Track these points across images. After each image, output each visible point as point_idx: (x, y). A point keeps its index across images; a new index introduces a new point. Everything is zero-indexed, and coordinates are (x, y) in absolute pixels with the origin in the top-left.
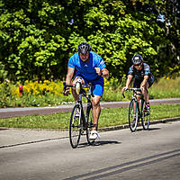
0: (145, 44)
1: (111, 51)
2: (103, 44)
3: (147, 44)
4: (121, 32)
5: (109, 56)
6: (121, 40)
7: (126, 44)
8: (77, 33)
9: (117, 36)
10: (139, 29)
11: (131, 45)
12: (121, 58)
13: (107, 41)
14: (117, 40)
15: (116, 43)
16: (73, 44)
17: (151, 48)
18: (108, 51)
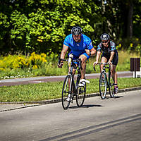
0: (83, 21)
1: (51, 28)
2: (44, 21)
3: (85, 22)
4: (61, 10)
5: (49, 32)
6: (60, 17)
7: (65, 21)
8: (18, 10)
9: (56, 14)
10: (77, 7)
11: (69, 23)
12: (61, 34)
13: (47, 18)
14: (57, 18)
15: (55, 20)
16: (15, 22)
17: (88, 26)
18: (48, 28)
